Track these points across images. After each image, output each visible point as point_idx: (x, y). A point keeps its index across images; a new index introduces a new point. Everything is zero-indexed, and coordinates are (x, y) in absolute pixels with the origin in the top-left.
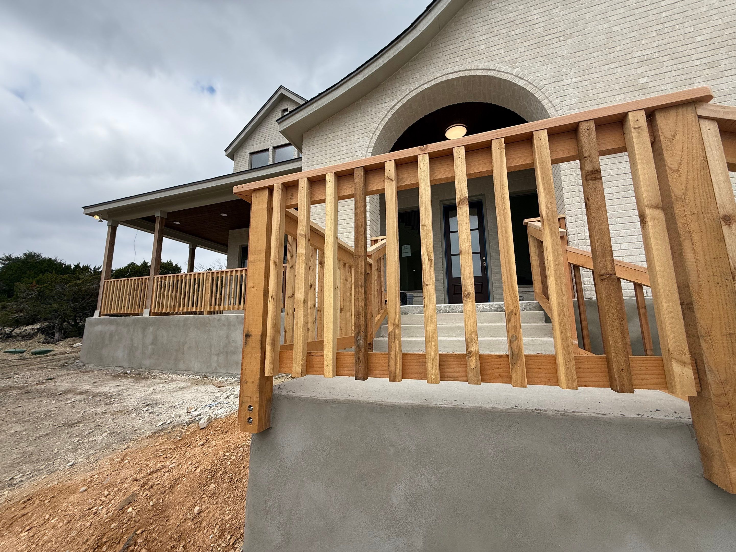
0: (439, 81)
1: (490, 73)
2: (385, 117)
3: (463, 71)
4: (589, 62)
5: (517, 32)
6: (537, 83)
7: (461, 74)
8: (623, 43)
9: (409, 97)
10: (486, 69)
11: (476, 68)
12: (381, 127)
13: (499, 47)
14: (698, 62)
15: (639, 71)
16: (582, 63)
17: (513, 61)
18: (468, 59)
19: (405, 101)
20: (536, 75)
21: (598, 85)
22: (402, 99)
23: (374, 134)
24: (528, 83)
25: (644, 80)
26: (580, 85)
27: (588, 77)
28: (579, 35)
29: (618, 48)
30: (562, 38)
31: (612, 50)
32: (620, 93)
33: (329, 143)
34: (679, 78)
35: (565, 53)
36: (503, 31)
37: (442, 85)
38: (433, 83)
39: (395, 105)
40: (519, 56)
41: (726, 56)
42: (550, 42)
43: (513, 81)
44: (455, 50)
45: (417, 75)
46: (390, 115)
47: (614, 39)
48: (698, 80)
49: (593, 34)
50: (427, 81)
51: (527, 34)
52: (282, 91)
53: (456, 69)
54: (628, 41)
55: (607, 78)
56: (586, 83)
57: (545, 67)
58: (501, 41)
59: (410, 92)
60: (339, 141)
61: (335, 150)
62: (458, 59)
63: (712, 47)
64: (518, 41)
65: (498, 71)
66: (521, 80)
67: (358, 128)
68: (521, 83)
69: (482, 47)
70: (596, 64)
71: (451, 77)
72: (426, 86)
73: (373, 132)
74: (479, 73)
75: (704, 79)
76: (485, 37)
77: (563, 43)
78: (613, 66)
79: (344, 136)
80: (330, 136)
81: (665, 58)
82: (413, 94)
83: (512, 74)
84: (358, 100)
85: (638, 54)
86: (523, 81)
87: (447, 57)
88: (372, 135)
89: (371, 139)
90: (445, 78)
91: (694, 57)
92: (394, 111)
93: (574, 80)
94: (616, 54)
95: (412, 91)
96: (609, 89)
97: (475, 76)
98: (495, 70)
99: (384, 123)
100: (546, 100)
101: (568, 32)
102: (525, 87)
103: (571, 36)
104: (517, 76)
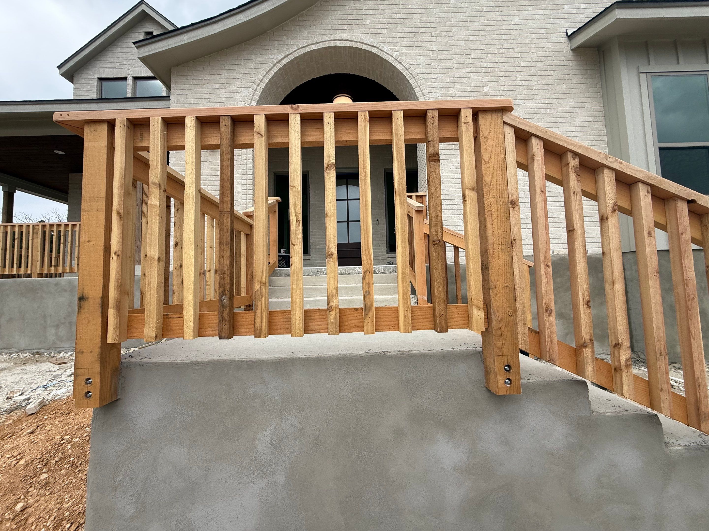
0: (327, 45)
1: (374, 50)
2: (271, 70)
3: (350, 41)
4: (451, 62)
5: (399, 16)
6: (411, 70)
7: (348, 44)
8: (476, 53)
9: (297, 54)
10: (371, 45)
11: (361, 41)
12: (266, 81)
13: (383, 26)
14: (520, 83)
15: (485, 80)
16: (447, 62)
17: (394, 45)
18: (355, 30)
19: (292, 57)
20: (412, 63)
21: (457, 85)
22: (289, 54)
23: (258, 85)
24: (405, 69)
25: (486, 89)
26: (444, 80)
27: (450, 75)
28: (446, 36)
29: (472, 56)
30: (433, 34)
31: (468, 57)
32: (471, 95)
33: (205, 86)
34: (509, 93)
35: (434, 48)
36: (387, 11)
37: (330, 50)
38: (321, 46)
39: (282, 59)
40: (399, 41)
41: (537, 83)
42: (424, 35)
43: (393, 64)
44: (344, 17)
45: (306, 33)
46: (276, 69)
47: (470, 47)
48: (520, 97)
49: (456, 38)
50: (315, 42)
51: (407, 21)
52: (143, 7)
53: (344, 37)
54: (479, 52)
55: (463, 80)
56: (448, 80)
57: (419, 57)
58: (384, 21)
59: (297, 49)
60: (217, 86)
61: (213, 96)
62: (346, 27)
63: (529, 73)
64: (399, 26)
65: (380, 50)
66: (399, 64)
67: (241, 76)
68: (399, 67)
69: (368, 22)
70: (456, 66)
71: (339, 44)
72: (314, 47)
73: (257, 84)
74: (364, 47)
75: (523, 98)
76: (371, 12)
77: (434, 39)
78: (468, 70)
79: (223, 81)
80: (206, 77)
81: (502, 74)
82: (301, 52)
83: (392, 56)
84: (240, 43)
85: (485, 65)
86: (401, 66)
87: (335, 22)
88: (256, 86)
89: (255, 91)
90: (332, 44)
91: (519, 79)
92: (280, 66)
93: (440, 75)
94: (471, 61)
95: (300, 49)
96: (464, 90)
97: (360, 49)
98: (378, 48)
99: (270, 76)
100: (418, 88)
101: (439, 29)
102: (402, 72)
103: (439, 34)
104: (396, 60)
